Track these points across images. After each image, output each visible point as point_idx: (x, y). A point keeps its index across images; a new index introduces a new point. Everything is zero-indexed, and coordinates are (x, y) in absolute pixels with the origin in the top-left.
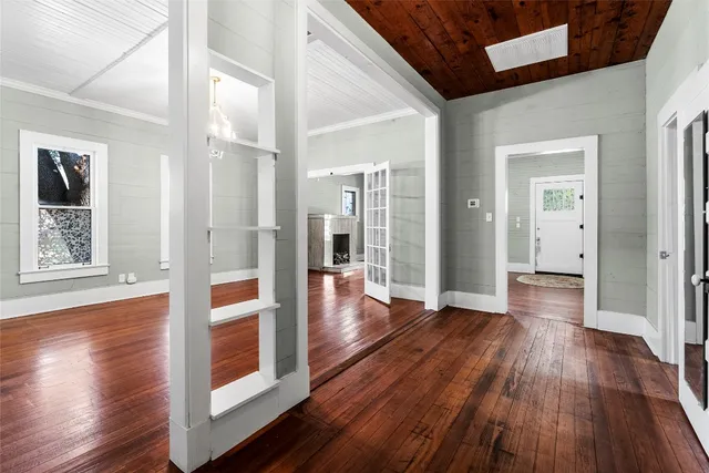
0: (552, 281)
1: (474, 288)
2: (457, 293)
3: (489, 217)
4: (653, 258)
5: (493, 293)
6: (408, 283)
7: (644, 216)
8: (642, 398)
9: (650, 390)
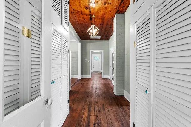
0: (96, 73)
1: (86, 74)
2: (83, 75)
3: (89, 62)
4: (109, 67)
5: (89, 75)
6: (74, 75)
7: (108, 62)
8: (109, 83)
9: (109, 82)
